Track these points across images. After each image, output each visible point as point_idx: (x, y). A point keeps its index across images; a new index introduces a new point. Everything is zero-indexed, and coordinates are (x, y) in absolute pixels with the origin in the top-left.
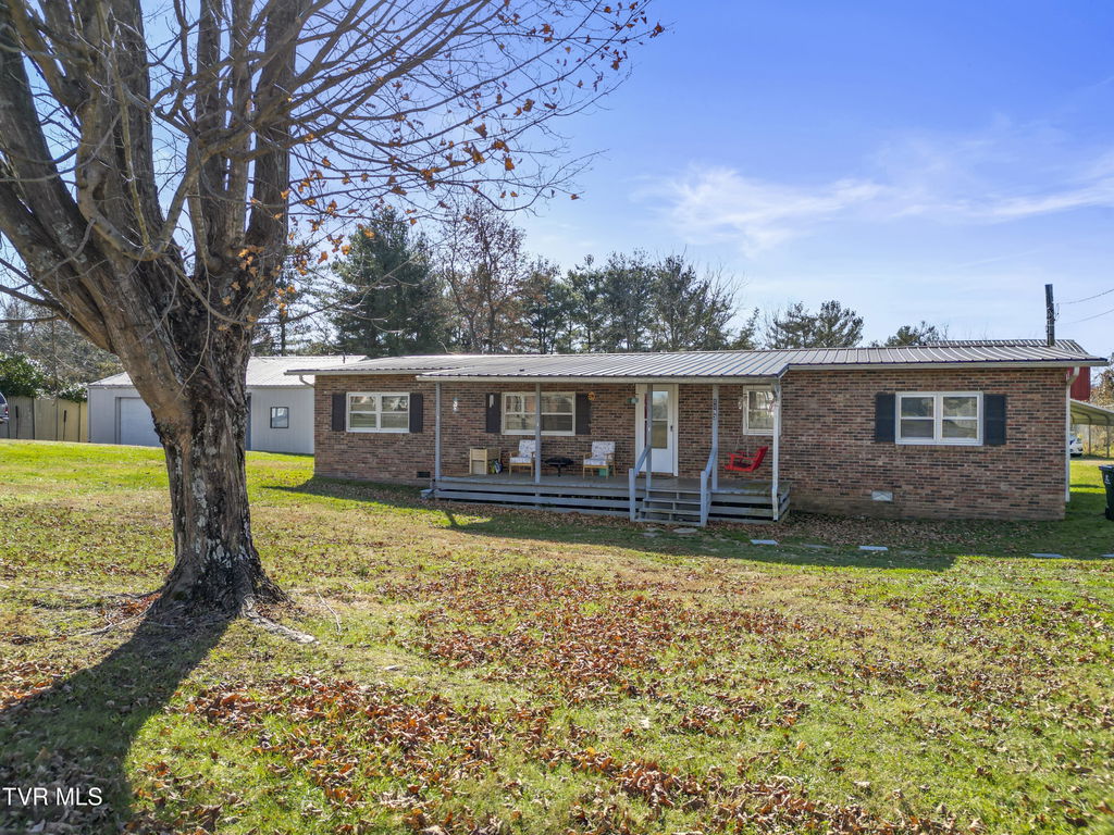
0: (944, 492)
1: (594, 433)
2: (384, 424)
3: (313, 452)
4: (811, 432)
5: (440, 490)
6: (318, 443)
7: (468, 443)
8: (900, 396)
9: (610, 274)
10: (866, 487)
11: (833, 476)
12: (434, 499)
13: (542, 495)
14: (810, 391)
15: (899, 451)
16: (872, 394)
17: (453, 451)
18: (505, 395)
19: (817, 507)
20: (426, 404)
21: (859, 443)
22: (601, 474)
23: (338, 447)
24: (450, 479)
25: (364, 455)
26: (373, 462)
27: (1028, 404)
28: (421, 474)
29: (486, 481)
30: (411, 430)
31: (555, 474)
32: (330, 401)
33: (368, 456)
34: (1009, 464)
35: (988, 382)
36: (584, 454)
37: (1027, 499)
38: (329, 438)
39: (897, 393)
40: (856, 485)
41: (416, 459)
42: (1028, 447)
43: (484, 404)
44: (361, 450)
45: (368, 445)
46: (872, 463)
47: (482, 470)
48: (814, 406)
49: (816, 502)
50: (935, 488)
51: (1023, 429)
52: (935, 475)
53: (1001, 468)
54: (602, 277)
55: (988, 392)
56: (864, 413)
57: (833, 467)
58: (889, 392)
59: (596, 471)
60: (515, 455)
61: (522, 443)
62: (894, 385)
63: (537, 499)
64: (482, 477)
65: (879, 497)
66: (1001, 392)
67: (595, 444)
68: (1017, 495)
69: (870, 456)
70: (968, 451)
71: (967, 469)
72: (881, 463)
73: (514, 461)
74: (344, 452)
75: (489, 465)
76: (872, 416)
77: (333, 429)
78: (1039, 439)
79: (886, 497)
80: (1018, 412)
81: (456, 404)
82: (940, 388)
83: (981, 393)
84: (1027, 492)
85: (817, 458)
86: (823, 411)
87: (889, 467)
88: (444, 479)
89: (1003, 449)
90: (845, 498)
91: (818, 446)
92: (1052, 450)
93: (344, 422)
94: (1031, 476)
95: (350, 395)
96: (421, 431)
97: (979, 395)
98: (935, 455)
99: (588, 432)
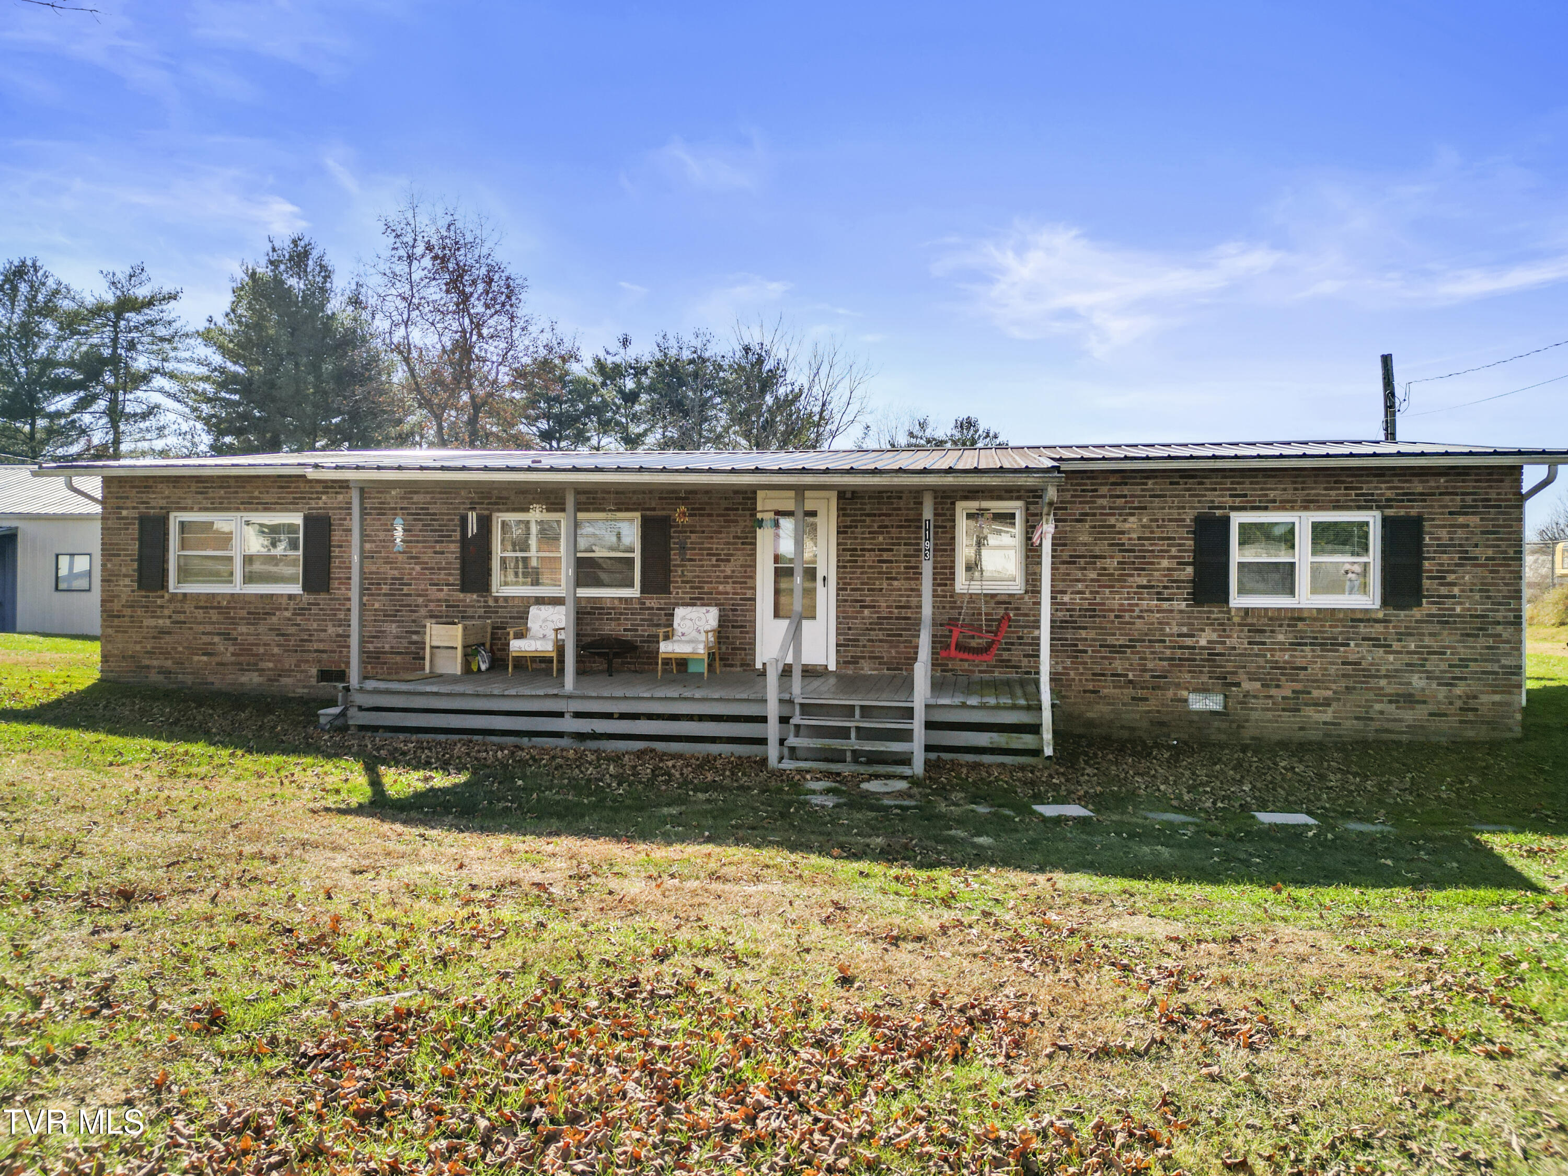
0: (1316, 693)
1: (677, 591)
2: (249, 578)
3: (98, 631)
4: (1080, 586)
5: (360, 708)
6: (109, 615)
7: (423, 611)
8: (1237, 519)
9: (659, 365)
10: (1178, 686)
11: (1118, 665)
12: (346, 728)
13: (578, 715)
14: (1077, 510)
15: (1236, 620)
16: (1189, 516)
17: (393, 628)
18: (499, 518)
19: (1090, 723)
20: (336, 537)
21: (1165, 605)
22: (692, 668)
23: (152, 622)
24: (382, 685)
25: (205, 639)
26: (227, 652)
27: (1460, 533)
28: (325, 675)
29: (459, 688)
30: (304, 589)
31: (601, 672)
32: (134, 530)
33: (216, 639)
34: (1427, 641)
35: (1389, 494)
36: (661, 631)
37: (1459, 703)
38: (132, 605)
39: (1233, 515)
40: (1159, 682)
41: (316, 646)
42: (1458, 609)
43: (457, 535)
44: (201, 628)
45: (215, 617)
46: (1189, 641)
47: (453, 665)
48: (1084, 538)
49: (1089, 715)
50: (1298, 686)
51: (1451, 578)
52: (1299, 662)
53: (1412, 647)
54: (645, 370)
55: (1390, 512)
56: (1174, 551)
57: (1118, 650)
58: (1218, 513)
59: (682, 663)
60: (520, 636)
61: (533, 610)
62: (1229, 501)
63: (569, 725)
64: (453, 679)
65: (1199, 703)
66: (1414, 512)
67: (680, 612)
68: (1441, 696)
69: (1185, 630)
70: (1356, 618)
71: (1354, 651)
72: (1203, 642)
73: (517, 646)
74: (163, 632)
75: (465, 655)
76: (1188, 557)
77: (140, 587)
78: (1477, 596)
79: (1214, 703)
80: (1443, 548)
81: (399, 533)
82: (1308, 505)
83: (1378, 514)
84: (1458, 691)
85: (1092, 634)
86: (1102, 547)
87: (1219, 649)
88: (370, 685)
89: (1417, 613)
90: (1143, 707)
91: (1092, 612)
92: (1499, 616)
93: (164, 572)
94: (1464, 662)
95: (176, 518)
96: (327, 590)
97: (1373, 519)
98: (1300, 625)
99: (664, 589)
